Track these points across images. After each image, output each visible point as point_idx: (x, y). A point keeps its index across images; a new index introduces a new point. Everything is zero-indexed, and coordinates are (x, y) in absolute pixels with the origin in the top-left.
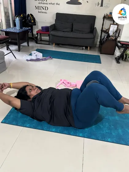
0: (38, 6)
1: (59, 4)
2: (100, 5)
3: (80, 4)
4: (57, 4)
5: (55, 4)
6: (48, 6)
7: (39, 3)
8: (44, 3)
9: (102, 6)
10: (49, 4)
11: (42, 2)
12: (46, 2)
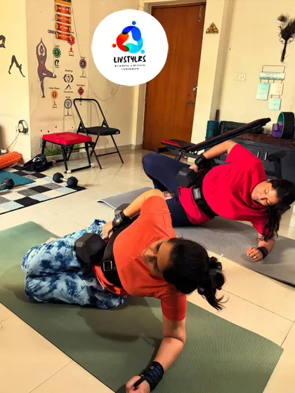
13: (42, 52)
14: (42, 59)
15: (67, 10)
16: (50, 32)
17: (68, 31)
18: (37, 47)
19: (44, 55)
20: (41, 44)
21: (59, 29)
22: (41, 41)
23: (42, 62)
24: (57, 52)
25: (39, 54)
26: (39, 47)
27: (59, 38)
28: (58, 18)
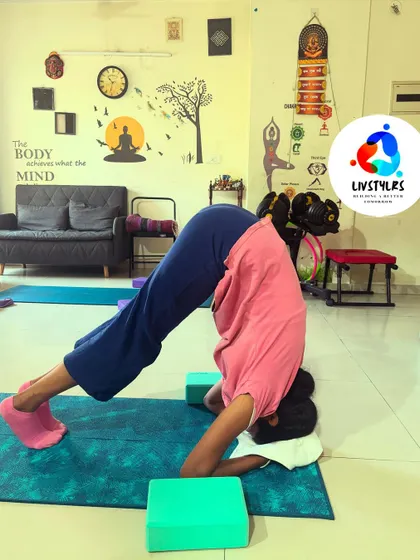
0: (26, 173)
1: (84, 164)
2: (195, 160)
3: (142, 159)
4: (79, 163)
5: (73, 164)
6: (53, 169)
7: (28, 164)
8: (41, 164)
9: (200, 160)
10: (58, 164)
11: (37, 161)
12: (49, 161)
13: (271, 136)
14: (271, 145)
15: (319, 70)
16: (288, 106)
17: (319, 100)
18: (265, 130)
19: (275, 138)
20: (272, 125)
21: (302, 100)
22: (272, 121)
23: (271, 149)
24: (297, 133)
25: (268, 138)
26: (269, 129)
27: (301, 112)
28: (303, 85)
